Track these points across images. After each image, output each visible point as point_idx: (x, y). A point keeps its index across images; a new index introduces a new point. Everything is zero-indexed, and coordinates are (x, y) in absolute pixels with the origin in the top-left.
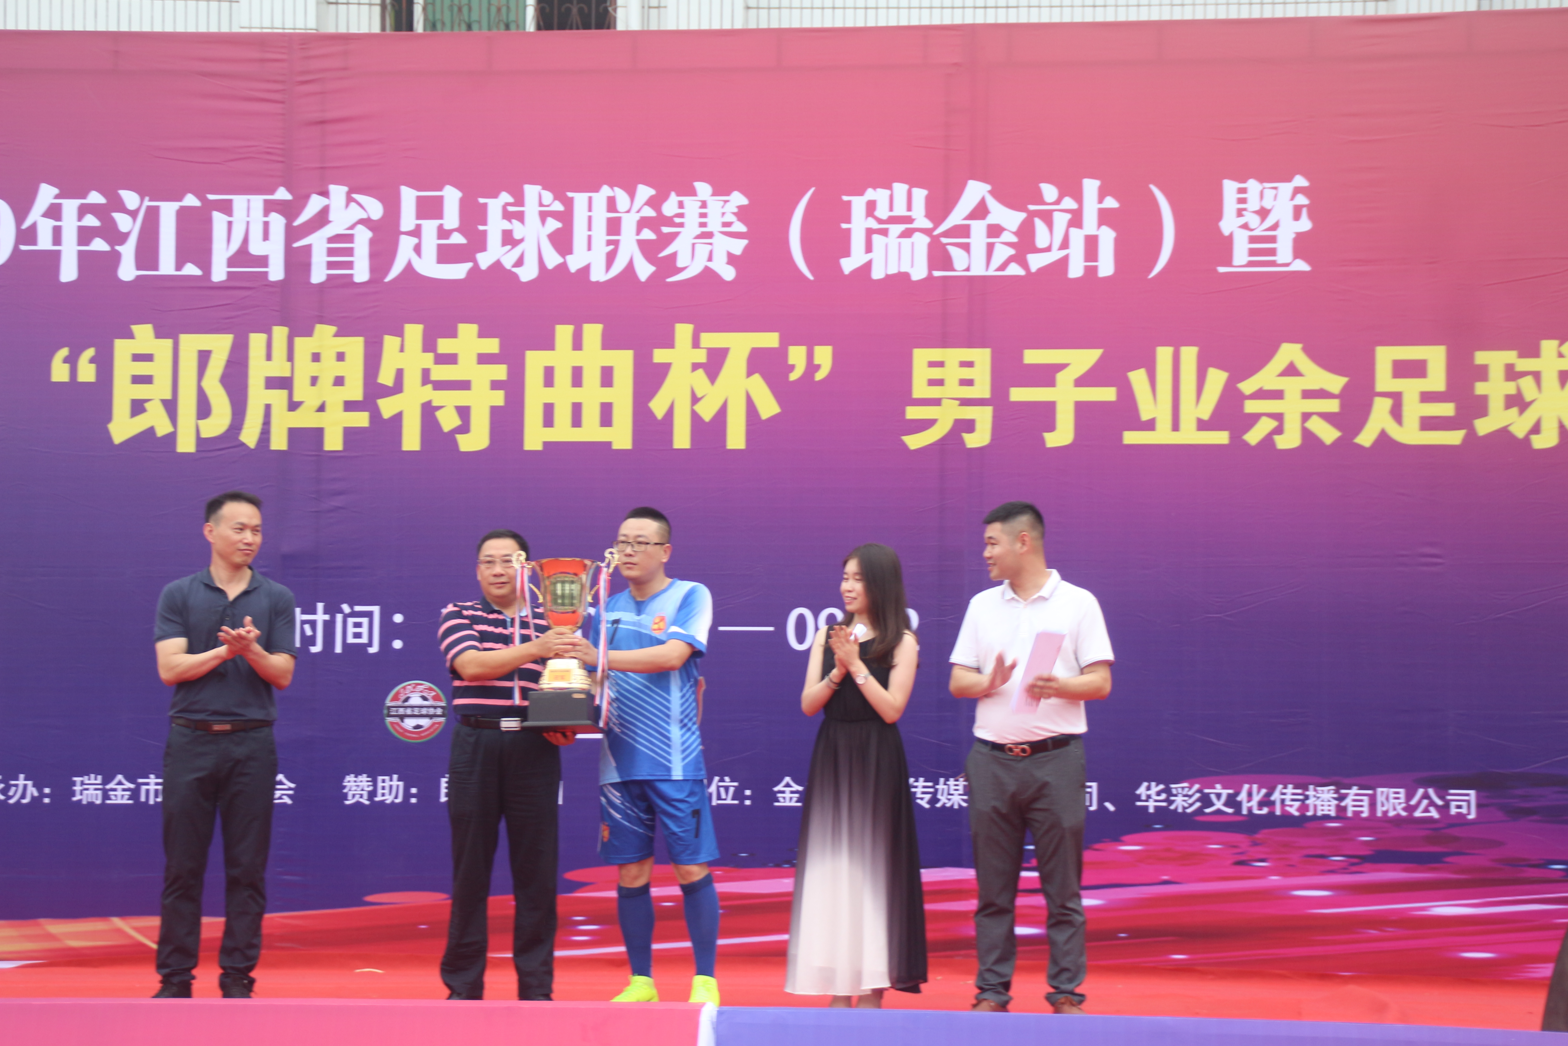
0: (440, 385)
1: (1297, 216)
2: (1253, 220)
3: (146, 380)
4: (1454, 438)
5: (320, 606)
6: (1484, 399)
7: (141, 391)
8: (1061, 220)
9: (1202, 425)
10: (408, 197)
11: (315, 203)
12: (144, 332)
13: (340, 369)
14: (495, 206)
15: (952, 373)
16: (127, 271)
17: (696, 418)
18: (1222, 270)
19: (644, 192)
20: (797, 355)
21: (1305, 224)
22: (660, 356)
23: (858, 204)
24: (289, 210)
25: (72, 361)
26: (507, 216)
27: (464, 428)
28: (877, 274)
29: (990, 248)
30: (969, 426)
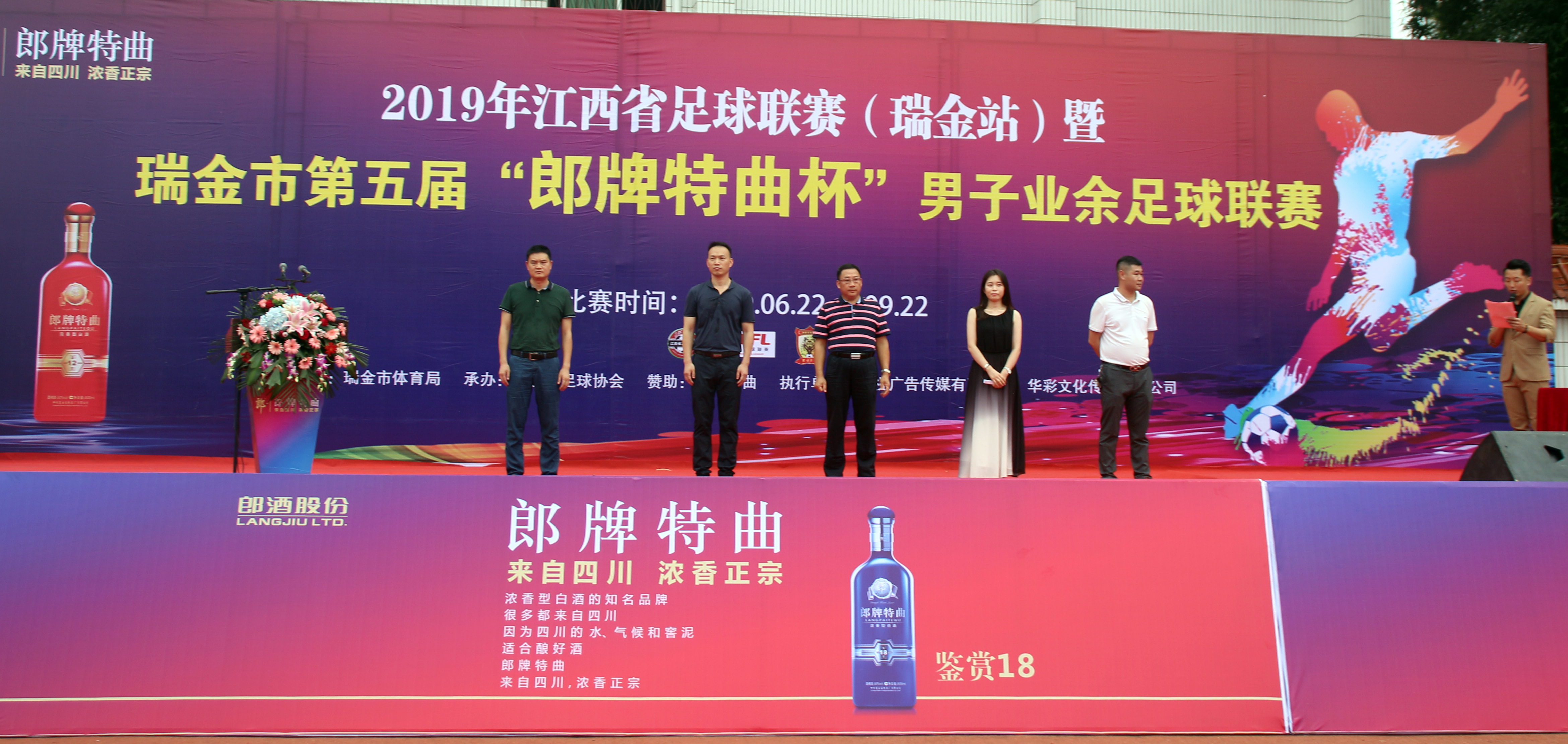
0: (695, 184)
1: (1098, 118)
2: (1079, 118)
3: (549, 178)
4: (1167, 221)
5: (635, 291)
6: (1179, 204)
7: (546, 184)
8: (992, 114)
9: (1058, 212)
10: (679, 91)
11: (633, 93)
12: (547, 154)
13: (645, 175)
14: (722, 97)
15: (943, 185)
16: (540, 124)
17: (820, 202)
18: (1065, 140)
19: (795, 93)
20: (869, 174)
21: (1102, 121)
22: (803, 172)
23: (898, 102)
24: (620, 96)
25: (511, 168)
26: (728, 102)
27: (707, 205)
28: (907, 136)
29: (960, 126)
30: (950, 210)
